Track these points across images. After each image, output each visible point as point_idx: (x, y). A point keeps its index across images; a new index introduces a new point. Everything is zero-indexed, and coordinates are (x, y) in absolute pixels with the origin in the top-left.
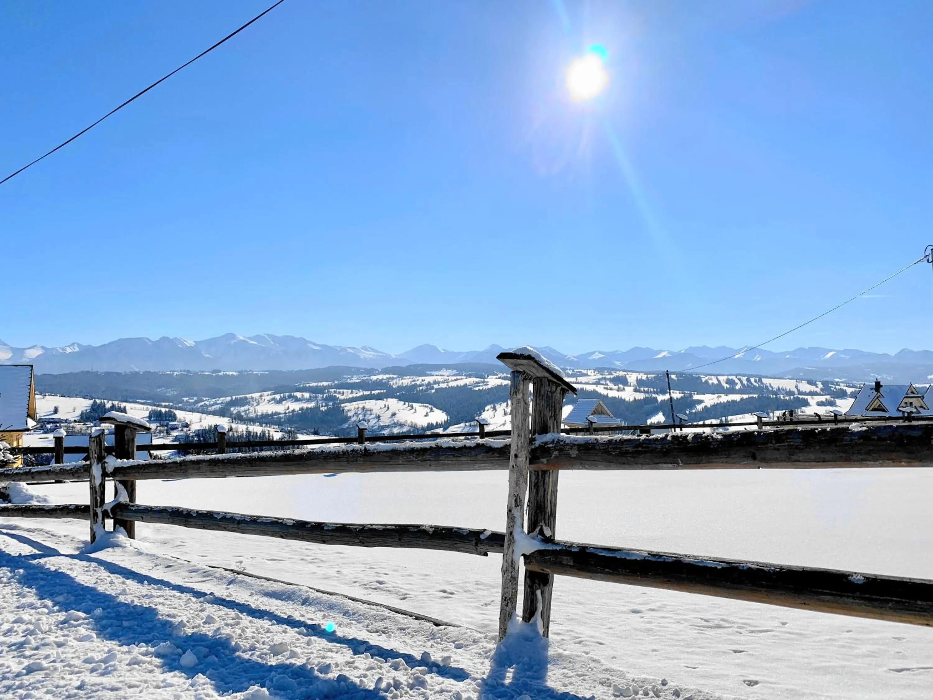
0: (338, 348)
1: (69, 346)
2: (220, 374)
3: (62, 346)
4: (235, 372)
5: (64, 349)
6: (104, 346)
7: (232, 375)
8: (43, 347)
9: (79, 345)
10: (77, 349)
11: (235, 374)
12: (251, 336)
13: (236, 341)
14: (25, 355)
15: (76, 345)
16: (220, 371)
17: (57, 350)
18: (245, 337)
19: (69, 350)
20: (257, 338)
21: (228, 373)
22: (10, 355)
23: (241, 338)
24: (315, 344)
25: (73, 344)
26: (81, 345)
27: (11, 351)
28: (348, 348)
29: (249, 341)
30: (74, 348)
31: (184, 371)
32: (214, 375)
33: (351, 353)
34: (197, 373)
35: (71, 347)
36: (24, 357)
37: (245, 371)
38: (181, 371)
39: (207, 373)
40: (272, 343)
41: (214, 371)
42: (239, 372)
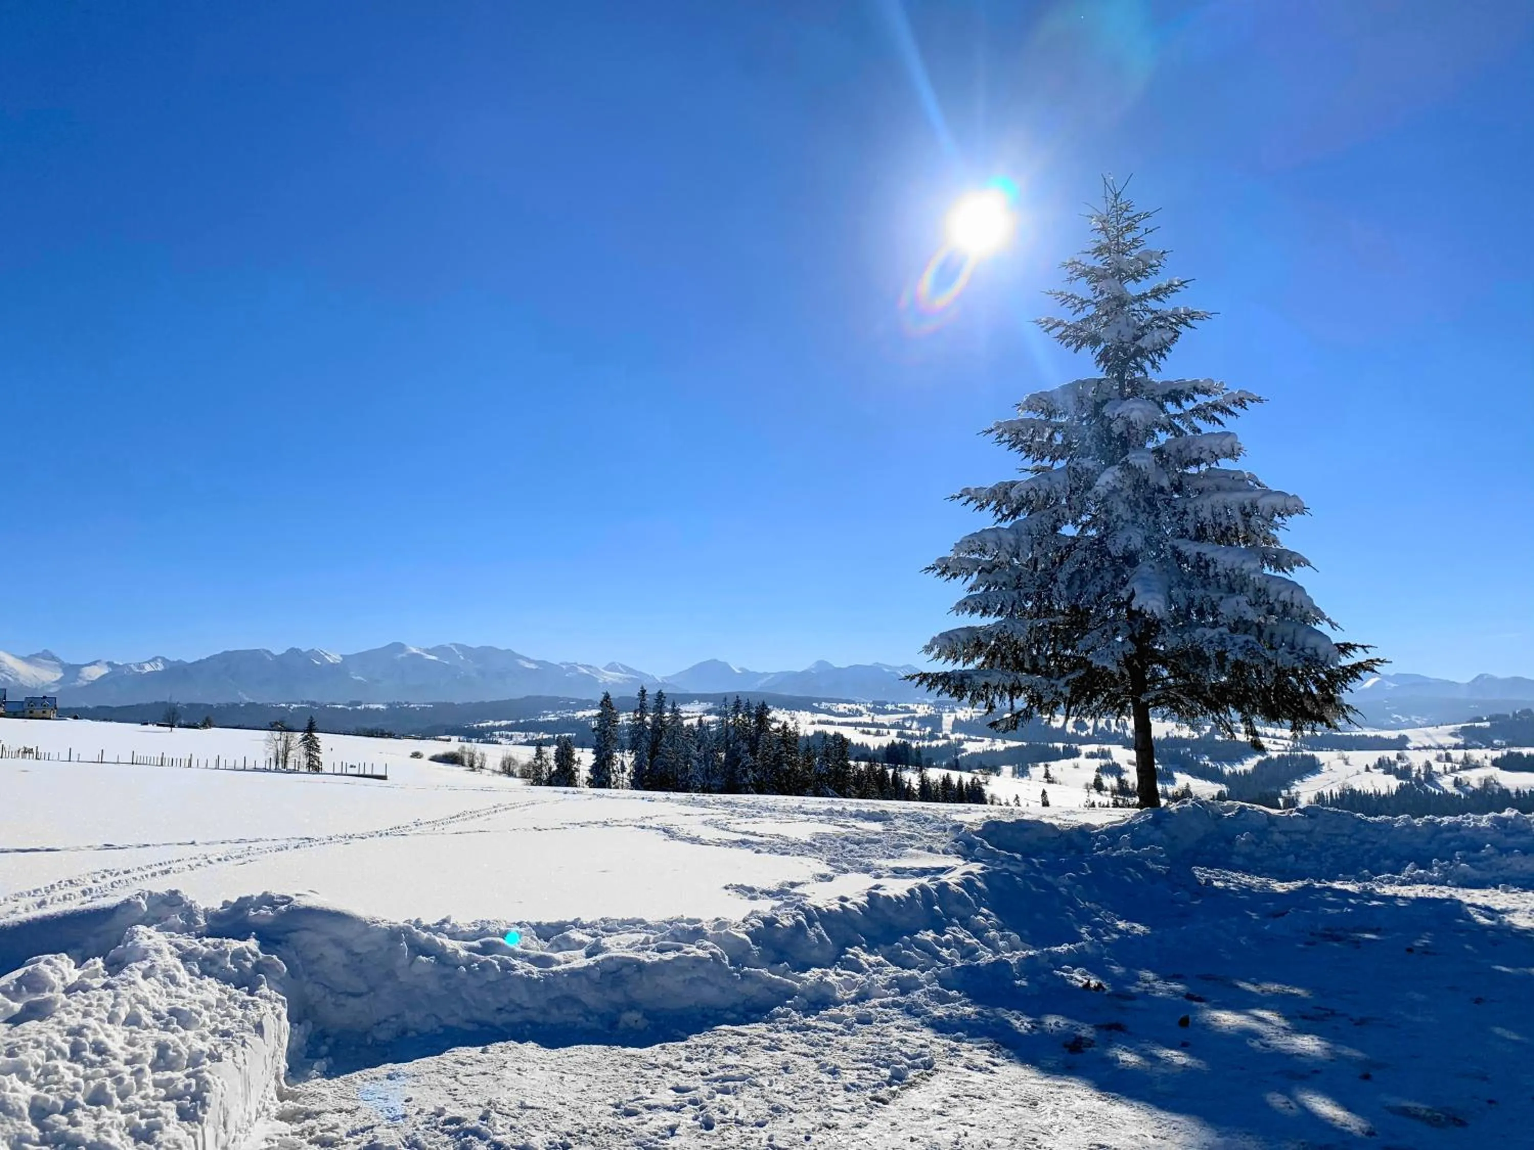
0: (564, 667)
1: (148, 662)
2: (359, 708)
3: (137, 661)
4: (384, 704)
5: (140, 666)
6: (200, 662)
7: (378, 709)
8: (110, 664)
9: (164, 660)
10: (161, 667)
11: (381, 707)
12: (430, 647)
13: (404, 655)
14: (81, 675)
15: (159, 660)
16: (360, 704)
17: (131, 669)
18: (420, 649)
19: (148, 668)
20: (439, 650)
21: (371, 706)
22: (59, 675)
23: (414, 650)
24: (529, 661)
25: (155, 659)
26: (168, 661)
27: (60, 670)
28: (582, 666)
29: (425, 655)
30: (157, 666)
31: (307, 702)
32: (350, 708)
33: (583, 674)
34: (325, 706)
35: (152, 664)
36: (80, 678)
37: (398, 703)
38: (302, 703)
39: (339, 706)
40: (462, 658)
41: (352, 704)
42: (389, 704)
